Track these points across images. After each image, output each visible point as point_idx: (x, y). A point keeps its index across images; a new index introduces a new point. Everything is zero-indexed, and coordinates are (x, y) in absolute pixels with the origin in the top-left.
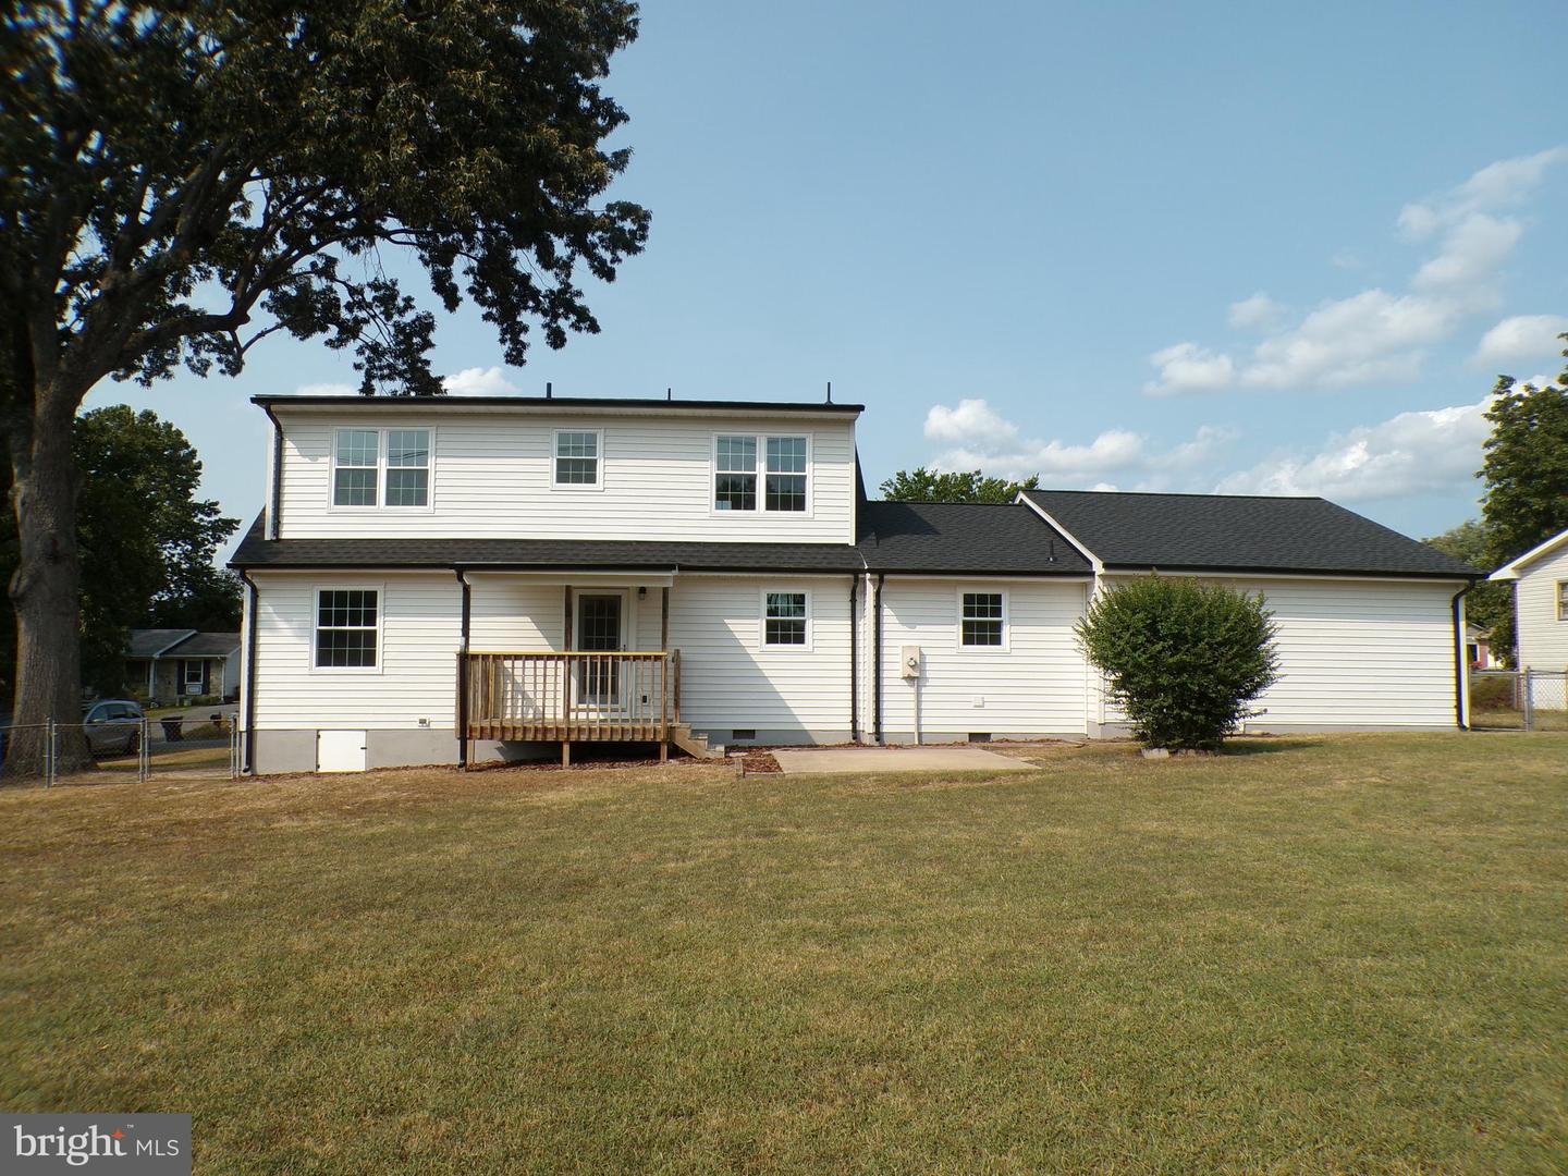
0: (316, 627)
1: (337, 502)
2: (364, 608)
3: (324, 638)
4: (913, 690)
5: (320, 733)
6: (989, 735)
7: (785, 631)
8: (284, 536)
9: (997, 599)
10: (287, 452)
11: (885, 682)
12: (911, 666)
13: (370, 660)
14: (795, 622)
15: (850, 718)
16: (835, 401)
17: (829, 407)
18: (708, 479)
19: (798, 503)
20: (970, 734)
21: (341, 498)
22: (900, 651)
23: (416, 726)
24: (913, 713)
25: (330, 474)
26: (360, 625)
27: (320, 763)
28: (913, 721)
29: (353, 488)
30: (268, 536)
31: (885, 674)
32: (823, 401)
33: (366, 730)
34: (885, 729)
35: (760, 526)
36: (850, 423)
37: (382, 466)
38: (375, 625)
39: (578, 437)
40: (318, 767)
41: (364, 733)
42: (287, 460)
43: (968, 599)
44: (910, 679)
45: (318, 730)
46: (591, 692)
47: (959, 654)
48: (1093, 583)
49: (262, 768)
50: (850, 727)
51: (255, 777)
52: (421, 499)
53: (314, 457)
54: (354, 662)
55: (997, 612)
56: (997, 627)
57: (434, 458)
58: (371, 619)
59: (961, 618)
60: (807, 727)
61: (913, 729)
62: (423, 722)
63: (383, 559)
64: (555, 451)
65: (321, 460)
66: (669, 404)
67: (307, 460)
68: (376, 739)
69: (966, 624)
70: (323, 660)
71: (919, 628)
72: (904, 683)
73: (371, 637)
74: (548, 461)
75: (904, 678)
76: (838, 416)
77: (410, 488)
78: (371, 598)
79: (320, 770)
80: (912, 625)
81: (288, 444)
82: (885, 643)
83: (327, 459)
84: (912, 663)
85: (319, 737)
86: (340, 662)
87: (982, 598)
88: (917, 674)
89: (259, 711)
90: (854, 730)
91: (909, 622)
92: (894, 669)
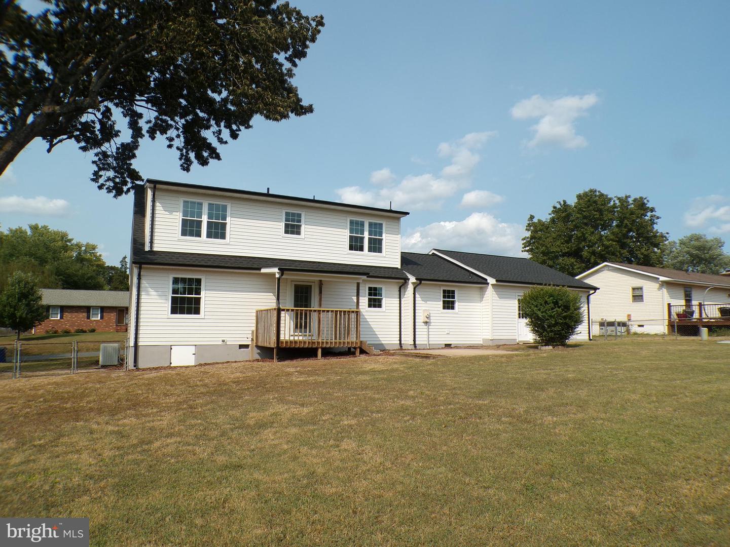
0: (170, 295)
1: (183, 235)
2: (195, 286)
3: (174, 300)
4: (426, 327)
5: (172, 347)
6: (451, 345)
7: (375, 303)
8: (155, 249)
9: (453, 292)
10: (157, 208)
11: (417, 324)
12: (427, 318)
13: (197, 311)
14: (378, 299)
15: (399, 339)
16: (393, 209)
17: (391, 211)
18: (346, 237)
19: (379, 250)
20: (445, 344)
21: (184, 233)
22: (421, 311)
23: (221, 343)
24: (426, 336)
25: (179, 221)
26: (193, 295)
27: (171, 362)
28: (426, 339)
29: (190, 228)
30: (147, 248)
31: (417, 321)
32: (389, 209)
33: (196, 345)
34: (417, 343)
35: (365, 258)
36: (399, 219)
37: (205, 219)
38: (200, 295)
39: (293, 214)
40: (171, 363)
41: (194, 347)
42: (157, 212)
43: (444, 291)
44: (426, 323)
45: (171, 346)
46: (300, 328)
47: (442, 313)
48: (487, 288)
49: (141, 365)
50: (398, 342)
51: (138, 369)
52: (223, 236)
53: (171, 212)
54: (189, 312)
55: (453, 297)
56: (453, 303)
57: (230, 218)
58: (198, 292)
59: (442, 299)
60: (383, 342)
61: (426, 343)
62: (223, 341)
63: (203, 263)
64: (284, 219)
65: (174, 213)
66: (314, 201)
67: (167, 213)
68: (200, 349)
69: (444, 301)
70: (174, 311)
71: (428, 302)
72: (423, 324)
73: (198, 301)
74: (281, 224)
75: (423, 322)
76: (395, 215)
77: (218, 231)
78: (199, 281)
79: (172, 365)
80: (426, 301)
81: (157, 204)
82: (417, 308)
83: (178, 214)
84: (428, 316)
85: (171, 349)
86: (182, 312)
87: (449, 291)
88: (428, 321)
89: (140, 336)
90: (400, 343)
91: (425, 300)
92: (420, 319)
